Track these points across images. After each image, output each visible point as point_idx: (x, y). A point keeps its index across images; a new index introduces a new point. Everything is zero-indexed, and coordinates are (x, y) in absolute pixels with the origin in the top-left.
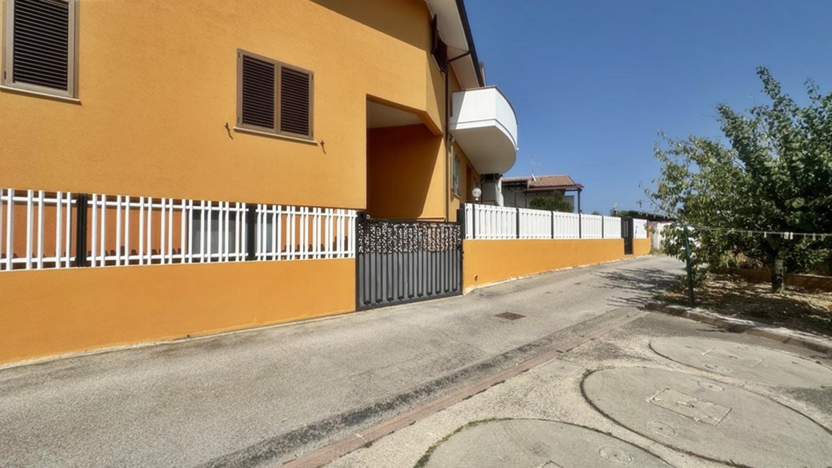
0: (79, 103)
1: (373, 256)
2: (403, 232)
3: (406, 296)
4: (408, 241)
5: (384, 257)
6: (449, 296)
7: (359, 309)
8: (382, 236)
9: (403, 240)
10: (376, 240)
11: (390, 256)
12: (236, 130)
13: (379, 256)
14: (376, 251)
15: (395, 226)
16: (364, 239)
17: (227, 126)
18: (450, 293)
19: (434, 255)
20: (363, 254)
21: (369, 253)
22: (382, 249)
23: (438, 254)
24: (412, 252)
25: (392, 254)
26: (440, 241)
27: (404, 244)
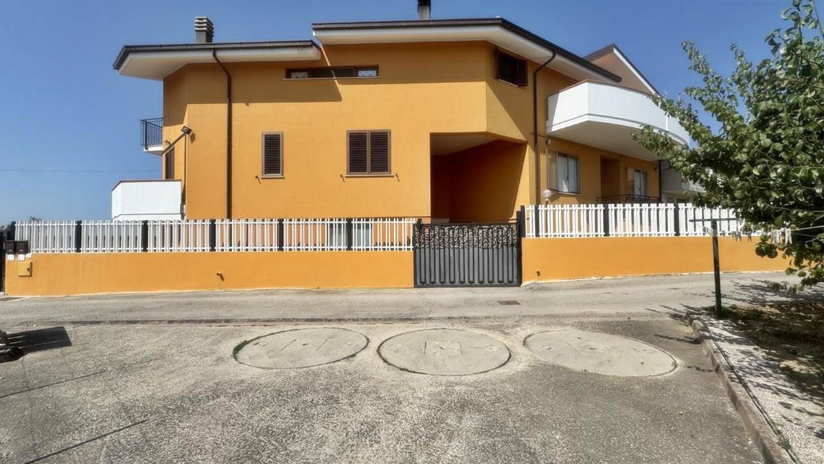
0: (284, 178)
1: (427, 250)
2: (453, 232)
3: (457, 281)
4: (458, 239)
5: (437, 251)
6: (503, 286)
7: (416, 286)
8: (435, 236)
9: (453, 238)
10: (430, 239)
11: (442, 251)
12: (346, 177)
13: (432, 251)
14: (430, 247)
15: (446, 228)
16: (420, 238)
17: (341, 176)
18: (505, 284)
19: (486, 251)
20: (420, 249)
21: (424, 248)
22: (435, 246)
23: (490, 251)
24: (463, 248)
25: (444, 249)
26: (492, 239)
27: (454, 242)
